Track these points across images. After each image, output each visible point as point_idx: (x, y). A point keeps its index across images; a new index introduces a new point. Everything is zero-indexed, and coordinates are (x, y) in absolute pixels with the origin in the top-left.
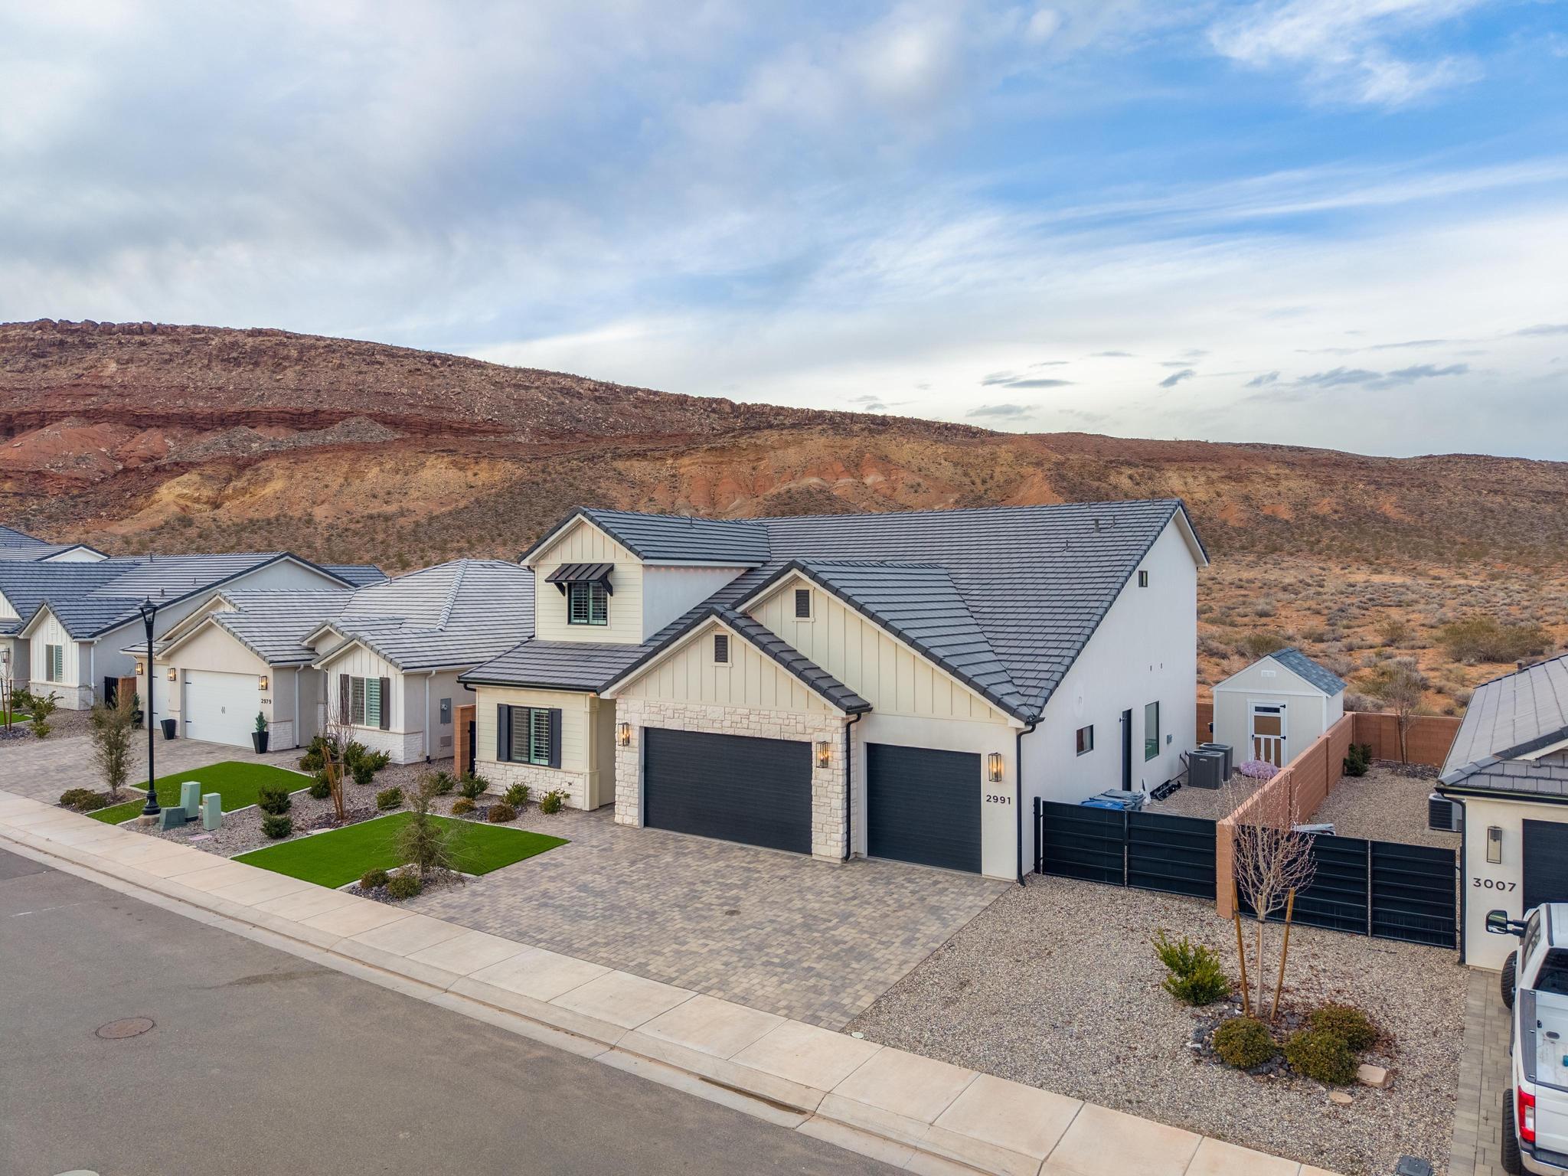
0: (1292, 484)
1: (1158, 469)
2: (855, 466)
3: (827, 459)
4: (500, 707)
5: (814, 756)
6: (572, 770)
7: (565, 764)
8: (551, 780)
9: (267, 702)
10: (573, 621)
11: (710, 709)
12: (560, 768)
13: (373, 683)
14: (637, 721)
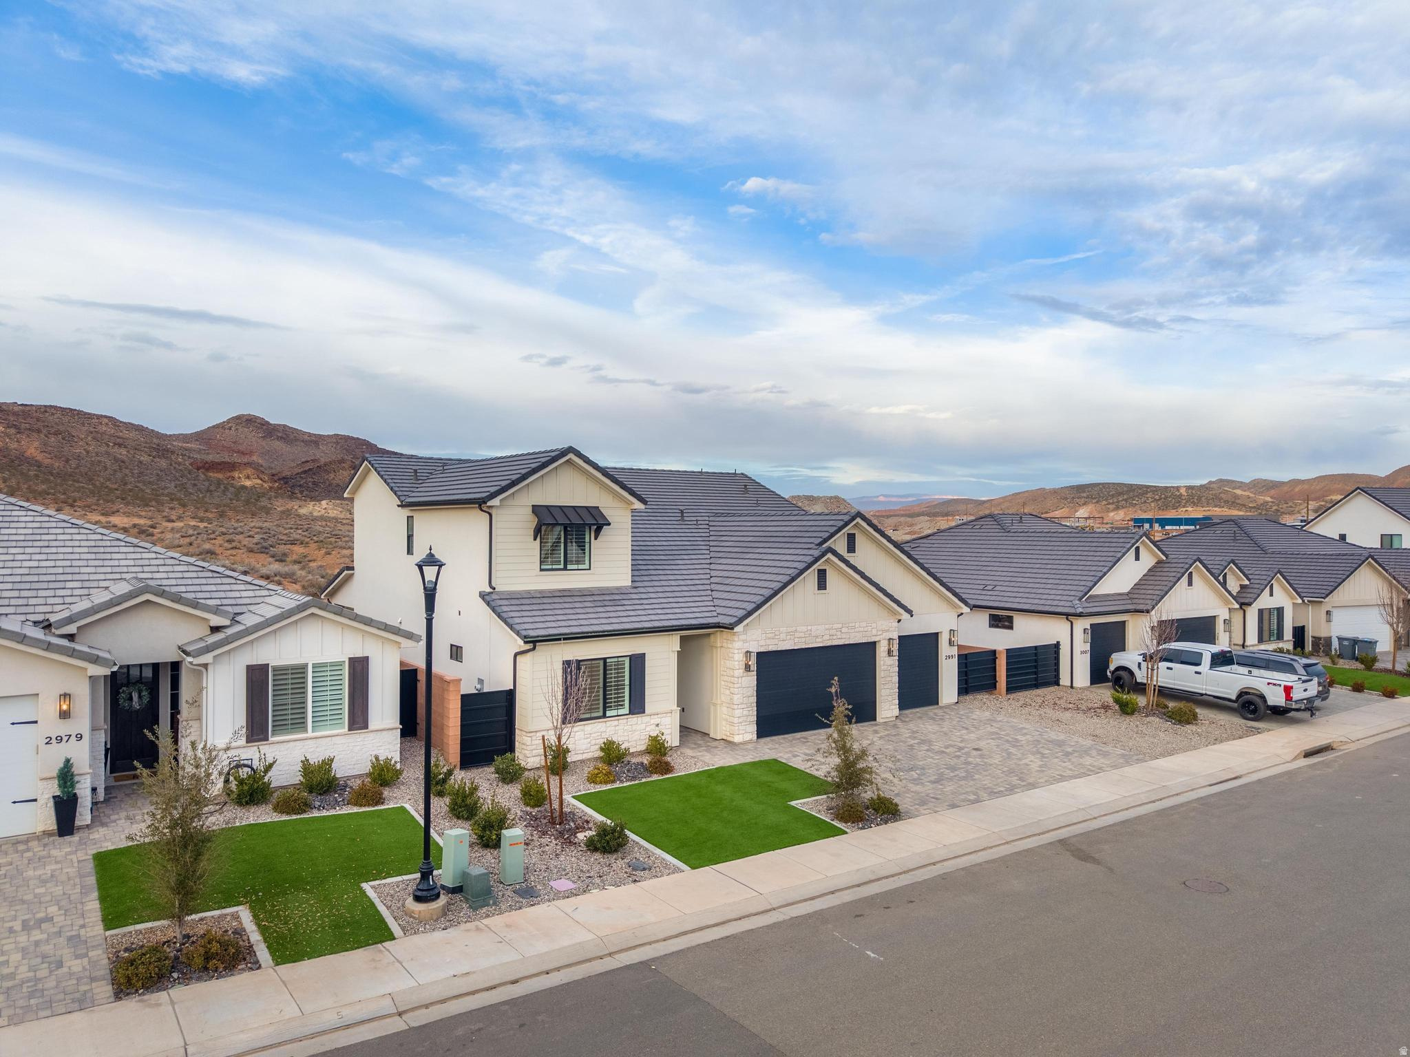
4: (567, 664)
5: (882, 650)
6: (659, 711)
7: (649, 708)
8: (634, 727)
9: (73, 738)
10: (543, 567)
11: (814, 628)
12: (644, 712)
13: (329, 669)
14: (755, 648)
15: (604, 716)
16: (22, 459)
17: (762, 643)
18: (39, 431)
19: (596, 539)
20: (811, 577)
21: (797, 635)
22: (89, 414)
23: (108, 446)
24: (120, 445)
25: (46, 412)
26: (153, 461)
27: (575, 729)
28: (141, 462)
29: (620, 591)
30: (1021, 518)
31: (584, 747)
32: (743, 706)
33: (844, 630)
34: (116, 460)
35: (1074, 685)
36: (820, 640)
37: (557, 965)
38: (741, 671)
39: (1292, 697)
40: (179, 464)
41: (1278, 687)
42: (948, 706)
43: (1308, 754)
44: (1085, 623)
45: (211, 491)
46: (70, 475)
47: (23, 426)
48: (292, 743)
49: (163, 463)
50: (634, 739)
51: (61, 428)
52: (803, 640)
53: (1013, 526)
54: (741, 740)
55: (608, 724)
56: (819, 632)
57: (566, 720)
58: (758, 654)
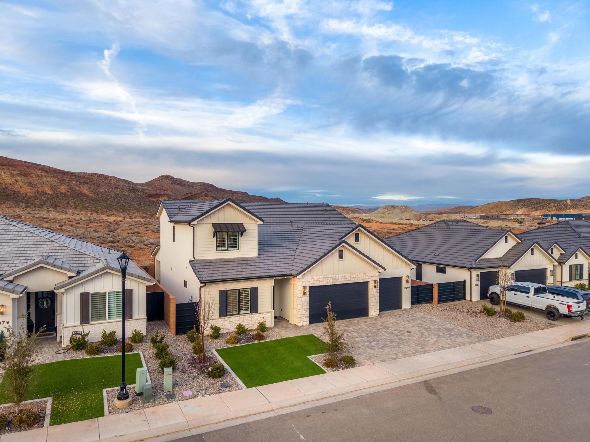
0: (49, 179)
4: (221, 292)
5: (371, 285)
6: (264, 312)
7: (259, 310)
8: (253, 319)
9: (6, 323)
10: (217, 249)
11: (337, 276)
12: (257, 312)
13: (115, 294)
14: (308, 285)
15: (239, 314)
16: (81, 194)
17: (312, 282)
18: (88, 183)
19: (241, 237)
20: (335, 254)
21: (329, 279)
22: (107, 176)
23: (113, 188)
24: (117, 188)
25: (92, 175)
26: (129, 194)
27: (225, 319)
28: (125, 195)
29: (252, 259)
30: (457, 222)
31: (229, 327)
32: (302, 310)
33: (352, 276)
34: (115, 194)
35: (472, 300)
36: (340, 281)
37: (163, 433)
38: (302, 295)
39: (571, 311)
40: (139, 195)
41: (564, 306)
42: (406, 310)
43: (573, 339)
44: (478, 272)
45: (150, 206)
46: (99, 200)
47: (82, 181)
48: (99, 325)
49: (133, 195)
50: (252, 324)
51: (96, 182)
52: (332, 281)
53: (453, 225)
54: (301, 325)
55: (241, 317)
56: (339, 277)
57: (221, 315)
58: (310, 287)
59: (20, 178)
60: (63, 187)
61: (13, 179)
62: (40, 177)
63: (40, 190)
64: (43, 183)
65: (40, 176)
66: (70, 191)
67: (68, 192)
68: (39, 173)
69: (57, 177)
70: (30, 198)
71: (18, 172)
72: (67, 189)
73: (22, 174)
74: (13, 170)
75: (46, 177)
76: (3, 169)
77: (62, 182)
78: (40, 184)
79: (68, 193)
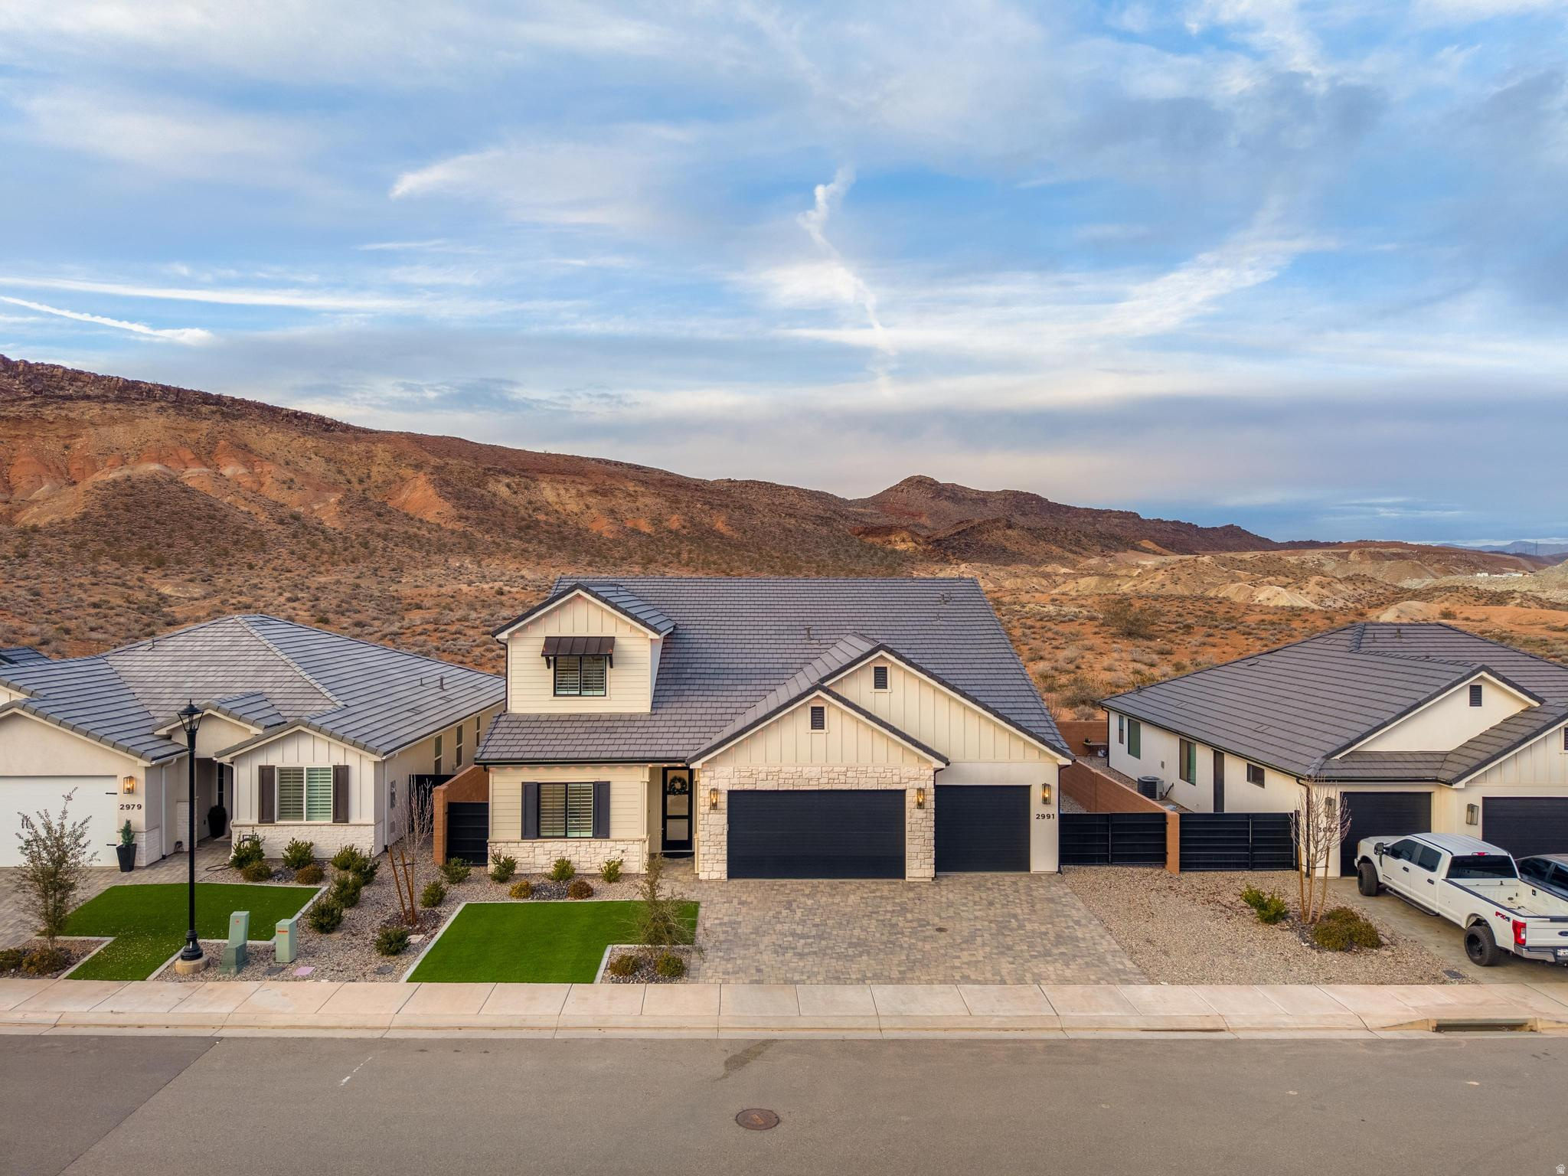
0: (648, 501)
1: (534, 480)
2: (206, 454)
3: (169, 443)
4: (526, 786)
5: (911, 799)
6: (625, 838)
7: (615, 833)
8: (598, 850)
9: (136, 807)
10: (558, 693)
11: (806, 770)
12: (609, 838)
13: (319, 772)
14: (724, 786)
15: (566, 837)
16: (712, 532)
17: (735, 781)
18: (727, 506)
19: (611, 667)
21: (782, 775)
22: (780, 486)
23: (780, 516)
24: (790, 515)
27: (535, 845)
31: (544, 862)
32: (710, 843)
34: (784, 529)
36: (815, 783)
39: (1524, 941)
40: (839, 530)
43: (1440, 1028)
45: (860, 557)
46: (745, 546)
47: (716, 502)
48: (291, 827)
49: (824, 531)
50: (597, 861)
52: (791, 781)
54: (707, 878)
55: (569, 844)
56: (813, 774)
57: (526, 835)
58: (730, 792)
59: (594, 501)
60: (675, 517)
61: (581, 503)
62: (631, 496)
63: (629, 525)
64: (638, 510)
65: (633, 493)
66: (688, 525)
67: (684, 527)
68: (631, 487)
69: (665, 496)
70: (604, 544)
71: (591, 488)
72: (683, 522)
73: (597, 492)
74: (582, 484)
75: (643, 496)
76: (564, 482)
77: (674, 505)
78: (632, 512)
79: (685, 532)
